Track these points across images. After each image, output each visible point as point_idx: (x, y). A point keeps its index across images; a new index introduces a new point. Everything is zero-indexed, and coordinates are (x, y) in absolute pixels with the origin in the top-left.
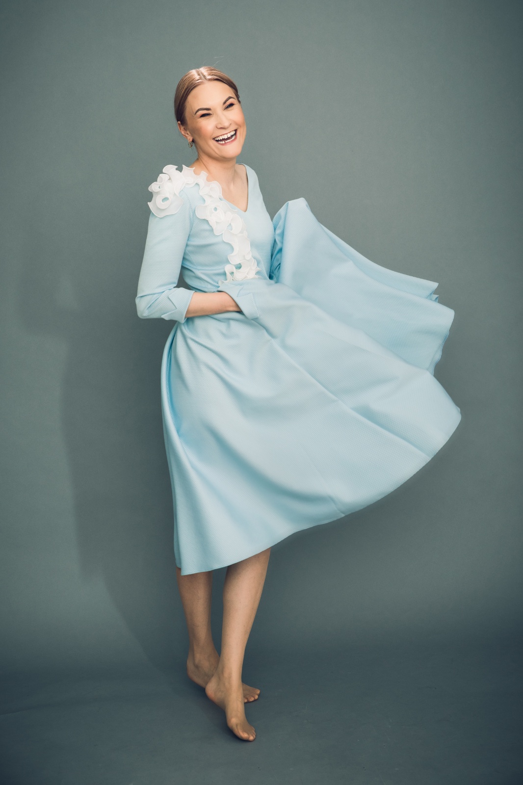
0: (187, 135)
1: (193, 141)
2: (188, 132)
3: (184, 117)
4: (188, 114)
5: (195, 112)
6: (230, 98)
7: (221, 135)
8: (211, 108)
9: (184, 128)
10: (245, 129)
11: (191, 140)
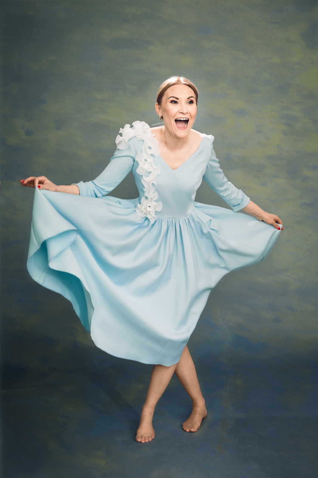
0: (159, 112)
1: (162, 117)
2: (161, 111)
3: (161, 100)
4: (164, 99)
5: (169, 98)
6: (192, 97)
7: (180, 118)
8: (179, 99)
9: (159, 108)
10: (195, 120)
11: (161, 116)
